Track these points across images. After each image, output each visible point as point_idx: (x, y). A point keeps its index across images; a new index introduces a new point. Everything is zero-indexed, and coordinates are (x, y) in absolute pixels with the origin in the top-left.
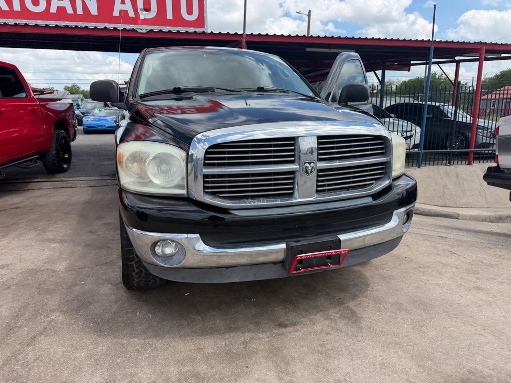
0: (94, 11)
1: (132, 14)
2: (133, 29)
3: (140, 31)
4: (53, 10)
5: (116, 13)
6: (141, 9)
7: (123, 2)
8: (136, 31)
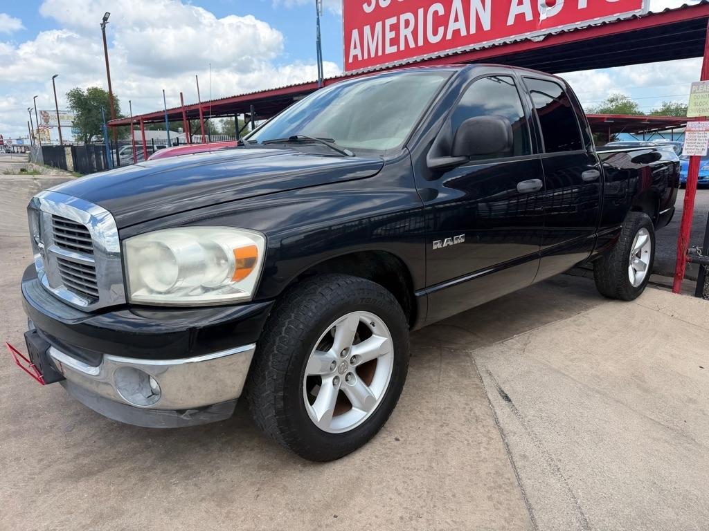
0: (487, 26)
1: (529, 17)
2: (526, 39)
3: (537, 39)
4: (449, 36)
5: (511, 21)
6: (542, 5)
7: (520, 2)
8: (530, 40)
